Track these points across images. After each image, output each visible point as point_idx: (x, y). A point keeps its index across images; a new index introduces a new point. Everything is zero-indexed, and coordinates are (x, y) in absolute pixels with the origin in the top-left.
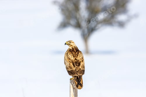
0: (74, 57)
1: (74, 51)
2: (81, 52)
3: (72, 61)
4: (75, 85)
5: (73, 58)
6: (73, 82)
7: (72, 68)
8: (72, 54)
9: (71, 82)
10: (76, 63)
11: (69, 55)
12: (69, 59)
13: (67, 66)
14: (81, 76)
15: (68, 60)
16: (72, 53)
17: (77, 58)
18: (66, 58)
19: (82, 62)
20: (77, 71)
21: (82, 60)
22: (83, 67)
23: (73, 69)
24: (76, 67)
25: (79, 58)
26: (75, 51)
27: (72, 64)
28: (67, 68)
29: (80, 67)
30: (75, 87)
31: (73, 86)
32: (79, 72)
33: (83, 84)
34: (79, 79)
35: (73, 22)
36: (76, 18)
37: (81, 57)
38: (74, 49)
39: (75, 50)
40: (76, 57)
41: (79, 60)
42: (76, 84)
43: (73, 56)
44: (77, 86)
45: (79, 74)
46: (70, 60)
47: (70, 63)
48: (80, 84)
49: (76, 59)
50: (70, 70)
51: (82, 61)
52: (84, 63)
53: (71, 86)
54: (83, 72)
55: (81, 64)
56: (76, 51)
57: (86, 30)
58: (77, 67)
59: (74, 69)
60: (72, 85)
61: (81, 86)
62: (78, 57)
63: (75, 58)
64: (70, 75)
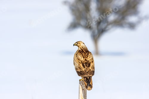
0: (84, 58)
2: (90, 53)
3: (82, 62)
5: (82, 59)
6: (82, 83)
7: (81, 69)
8: (82, 55)
9: (80, 83)
11: (78, 55)
12: (79, 60)
13: (77, 67)
14: (91, 77)
17: (87, 59)
18: (76, 59)
19: (92, 63)
20: (87, 72)
21: (92, 61)
22: (93, 68)
24: (86, 67)
25: (89, 59)
26: (85, 51)
27: (81, 65)
28: (76, 69)
29: (90, 68)
30: (84, 88)
31: (82, 87)
32: (89, 73)
33: (92, 85)
34: (89, 80)
37: (91, 58)
38: (83, 50)
39: (84, 51)
40: (86, 58)
41: (89, 61)
42: (85, 85)
43: (82, 57)
45: (89, 75)
46: (79, 61)
47: (80, 64)
48: (90, 85)
49: (86, 60)
50: (79, 71)
51: (92, 62)
52: (94, 64)
53: (81, 87)
54: (93, 73)
55: (91, 64)
56: (86, 52)
58: (87, 68)
59: (84, 70)
60: (81, 86)
62: (88, 58)
63: (85, 59)
64: (80, 76)
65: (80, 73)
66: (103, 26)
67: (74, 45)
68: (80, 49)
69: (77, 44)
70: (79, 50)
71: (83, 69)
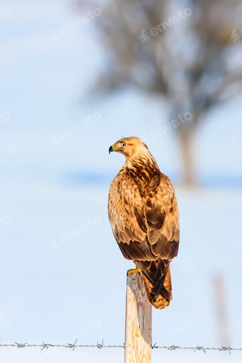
0: (142, 196)
1: (144, 174)
2: (166, 178)
3: (136, 209)
4: (143, 295)
5: (138, 201)
6: (136, 281)
7: (134, 234)
8: (136, 186)
9: (130, 284)
10: (150, 215)
11: (124, 187)
12: (126, 202)
13: (119, 228)
14: (167, 262)
15: (121, 206)
16: (136, 182)
17: (153, 200)
18: (116, 198)
19: (170, 215)
20: (152, 244)
21: (169, 207)
23: (139, 237)
24: (149, 229)
25: (160, 200)
26: (147, 173)
27: (134, 220)
28: (117, 235)
29: (164, 231)
30: (145, 299)
31: (136, 297)
32: (158, 249)
33: (171, 289)
34: (159, 274)
35: (142, 73)
36: (152, 59)
37: (166, 196)
38: (141, 168)
39: (144, 171)
40: (151, 196)
42: (147, 289)
43: (138, 194)
44: (152, 298)
45: (158, 255)
46: (127, 207)
47: (130, 218)
48: (163, 289)
49: (149, 203)
50: (127, 240)
51: (171, 210)
52: (177, 219)
53: (131, 296)
54: (172, 248)
55: (168, 219)
56: (152, 176)
57: (187, 104)
58: (152, 232)
59: (143, 239)
60: (134, 291)
61: (166, 295)
62: (158, 195)
63: (145, 200)
64: (129, 258)
65: (130, 250)
66: (209, 85)
67: (111, 149)
68: (130, 166)
69: (120, 147)
70: (128, 169)
71: (141, 234)
